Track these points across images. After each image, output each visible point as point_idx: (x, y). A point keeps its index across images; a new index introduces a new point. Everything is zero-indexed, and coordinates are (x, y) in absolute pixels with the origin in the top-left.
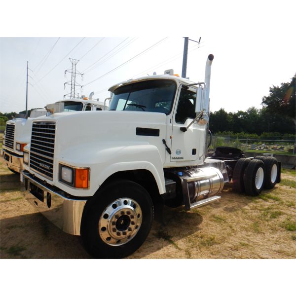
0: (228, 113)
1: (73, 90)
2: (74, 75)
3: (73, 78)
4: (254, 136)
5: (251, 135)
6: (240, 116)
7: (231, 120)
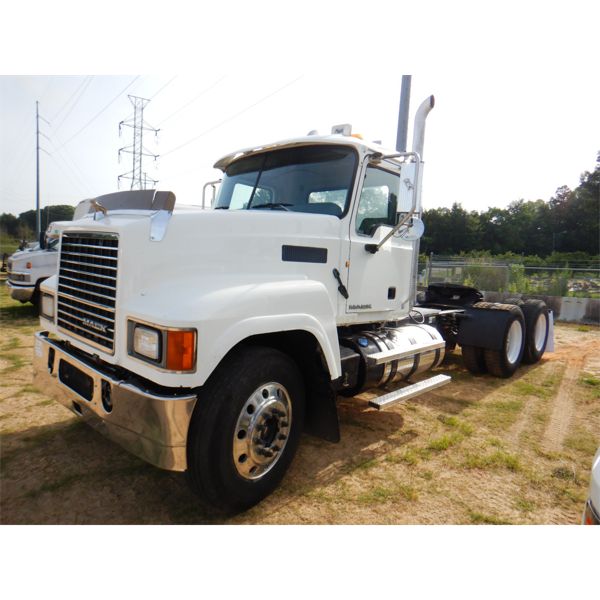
0: (469, 211)
1: (137, 164)
2: (139, 130)
3: (138, 138)
4: (535, 259)
5: (526, 258)
6: (494, 219)
7: (477, 228)
